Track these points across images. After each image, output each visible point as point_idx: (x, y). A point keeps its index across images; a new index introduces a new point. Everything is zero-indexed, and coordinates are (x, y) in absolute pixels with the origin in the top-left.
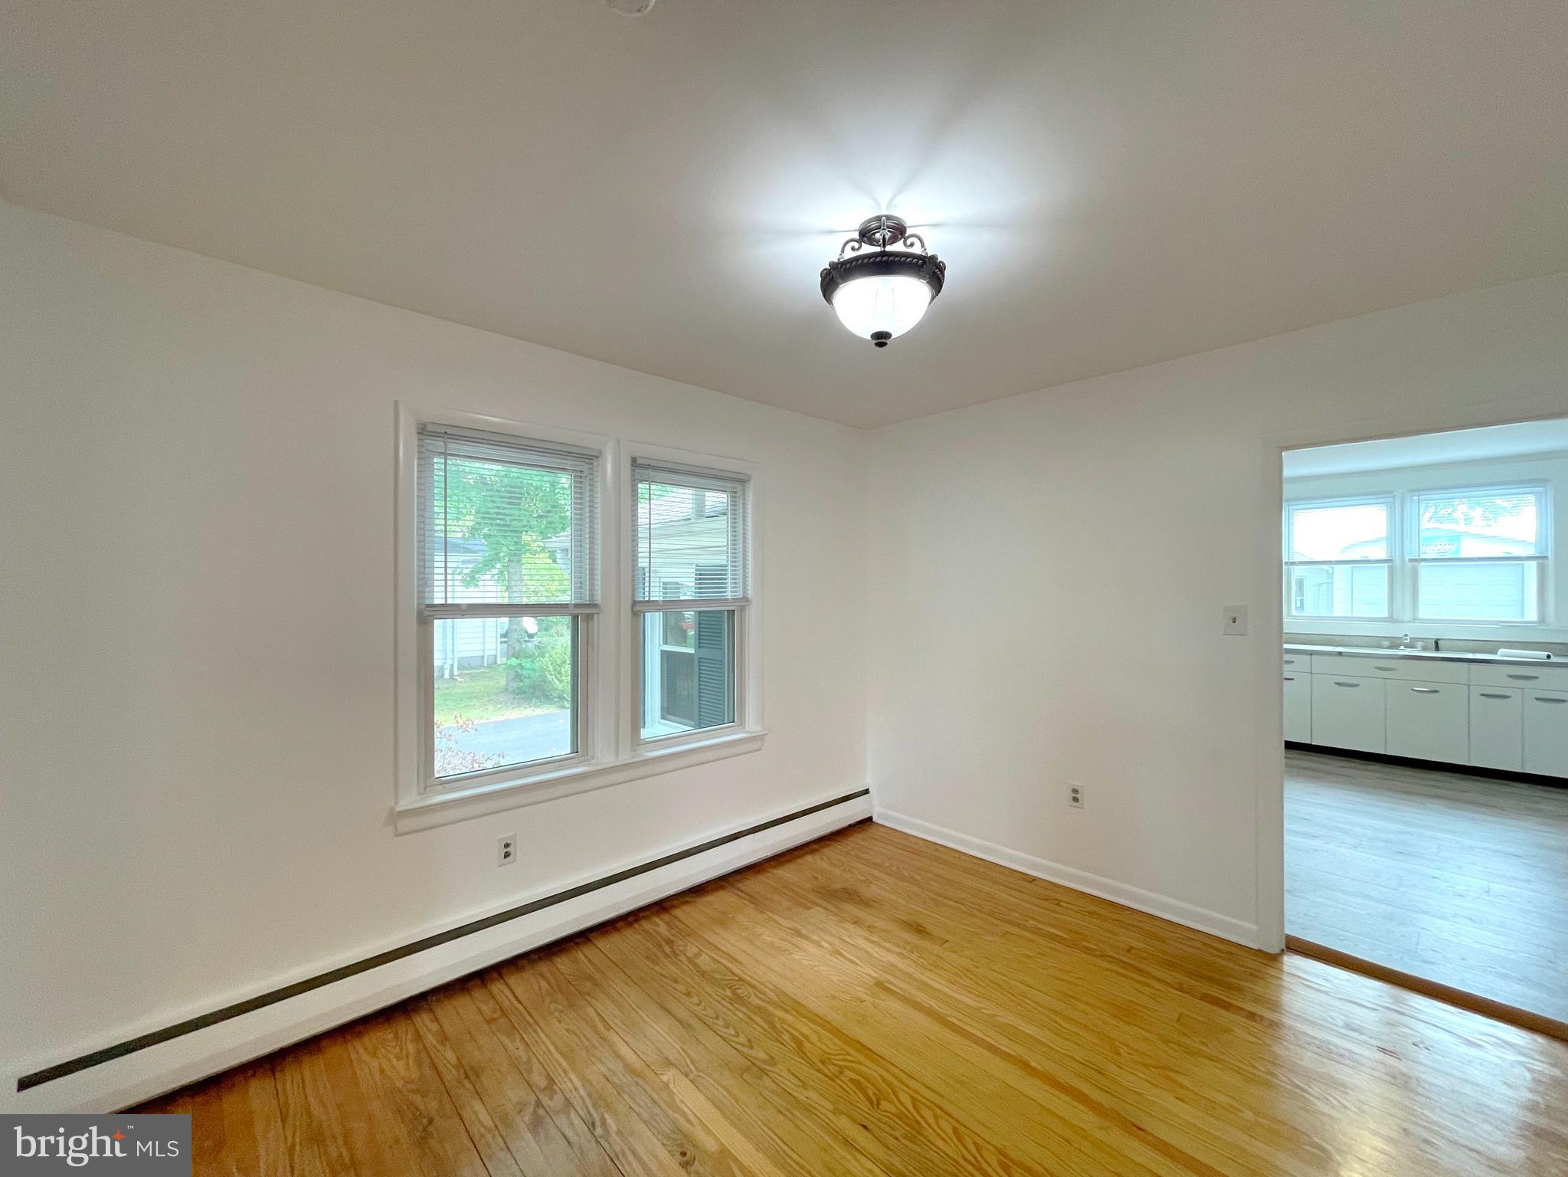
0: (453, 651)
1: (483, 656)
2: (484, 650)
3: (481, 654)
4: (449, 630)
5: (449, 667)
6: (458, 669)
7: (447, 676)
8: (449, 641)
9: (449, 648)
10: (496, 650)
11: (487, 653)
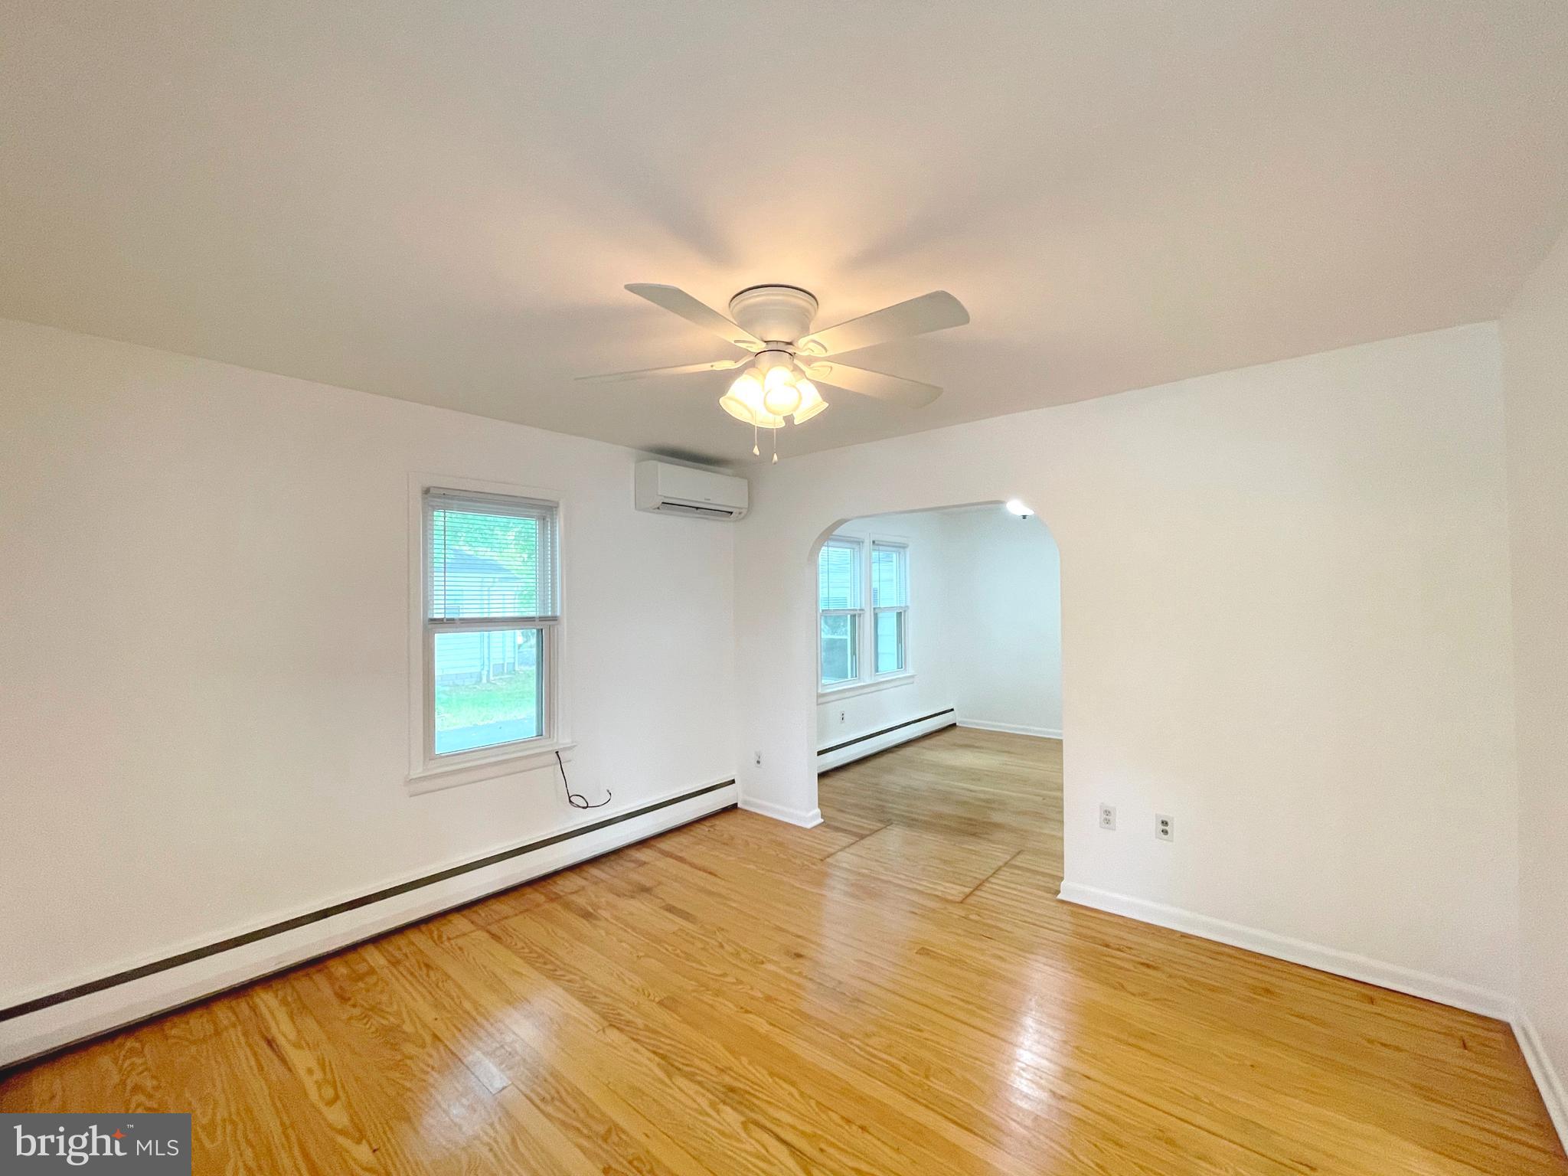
0: (489, 658)
1: (503, 664)
2: (504, 659)
3: (501, 662)
4: (486, 640)
5: (486, 673)
6: (493, 676)
7: (484, 680)
8: (486, 651)
9: (486, 656)
10: (514, 658)
11: (507, 661)
